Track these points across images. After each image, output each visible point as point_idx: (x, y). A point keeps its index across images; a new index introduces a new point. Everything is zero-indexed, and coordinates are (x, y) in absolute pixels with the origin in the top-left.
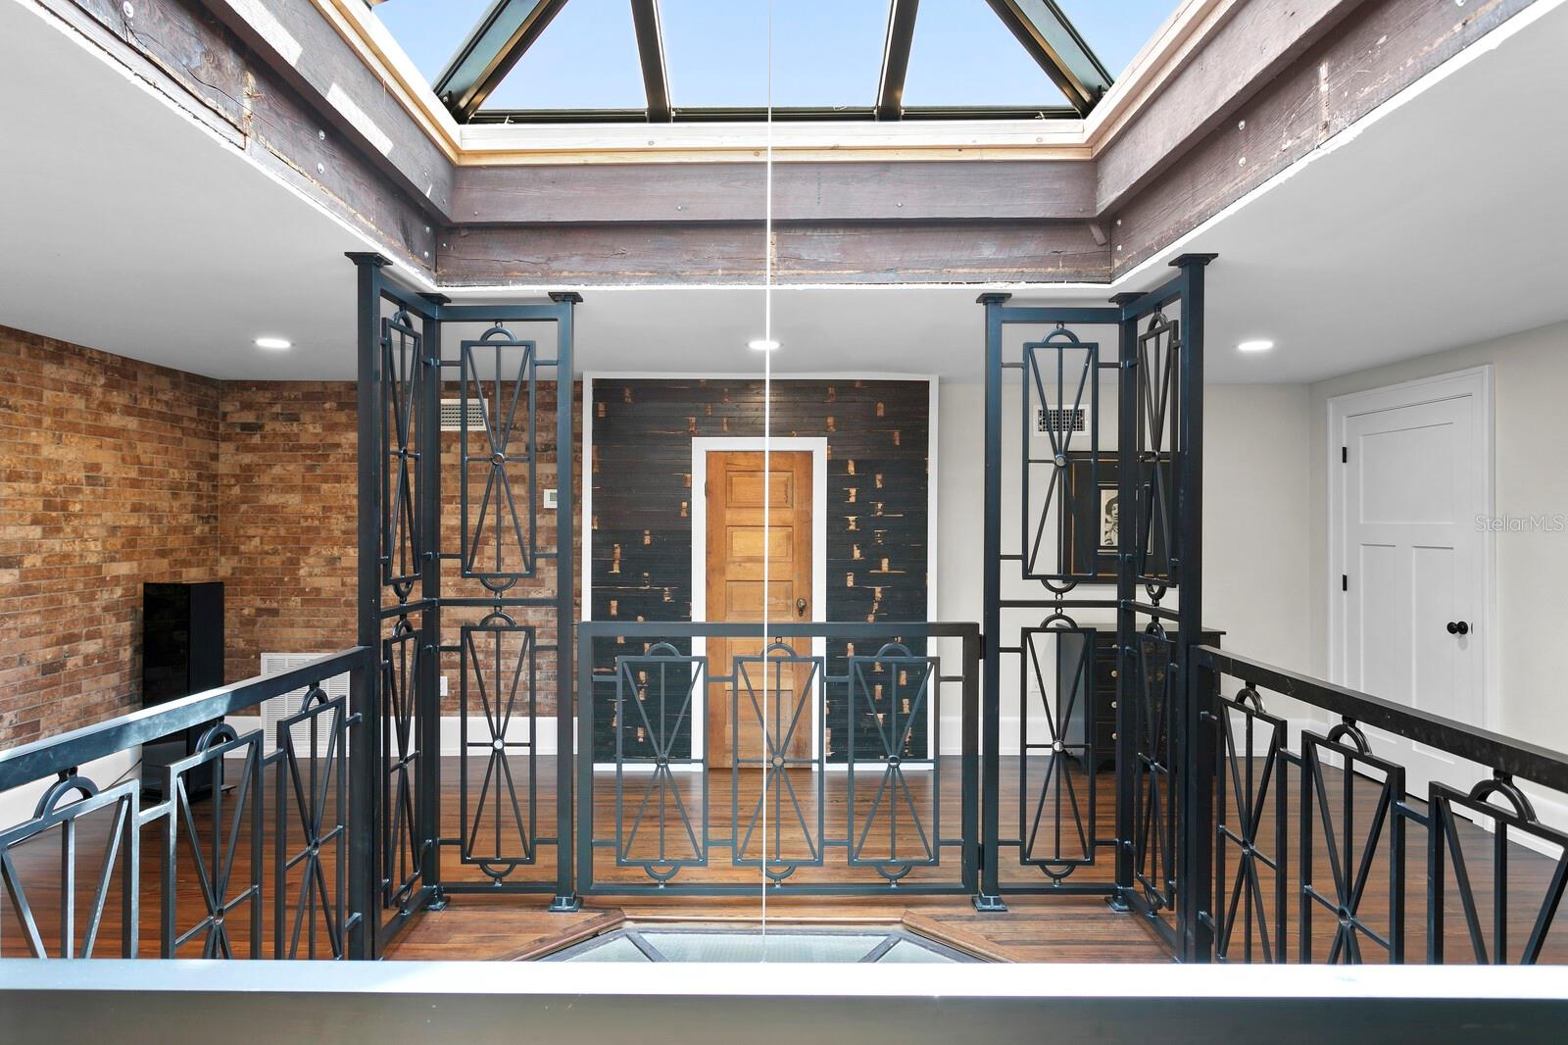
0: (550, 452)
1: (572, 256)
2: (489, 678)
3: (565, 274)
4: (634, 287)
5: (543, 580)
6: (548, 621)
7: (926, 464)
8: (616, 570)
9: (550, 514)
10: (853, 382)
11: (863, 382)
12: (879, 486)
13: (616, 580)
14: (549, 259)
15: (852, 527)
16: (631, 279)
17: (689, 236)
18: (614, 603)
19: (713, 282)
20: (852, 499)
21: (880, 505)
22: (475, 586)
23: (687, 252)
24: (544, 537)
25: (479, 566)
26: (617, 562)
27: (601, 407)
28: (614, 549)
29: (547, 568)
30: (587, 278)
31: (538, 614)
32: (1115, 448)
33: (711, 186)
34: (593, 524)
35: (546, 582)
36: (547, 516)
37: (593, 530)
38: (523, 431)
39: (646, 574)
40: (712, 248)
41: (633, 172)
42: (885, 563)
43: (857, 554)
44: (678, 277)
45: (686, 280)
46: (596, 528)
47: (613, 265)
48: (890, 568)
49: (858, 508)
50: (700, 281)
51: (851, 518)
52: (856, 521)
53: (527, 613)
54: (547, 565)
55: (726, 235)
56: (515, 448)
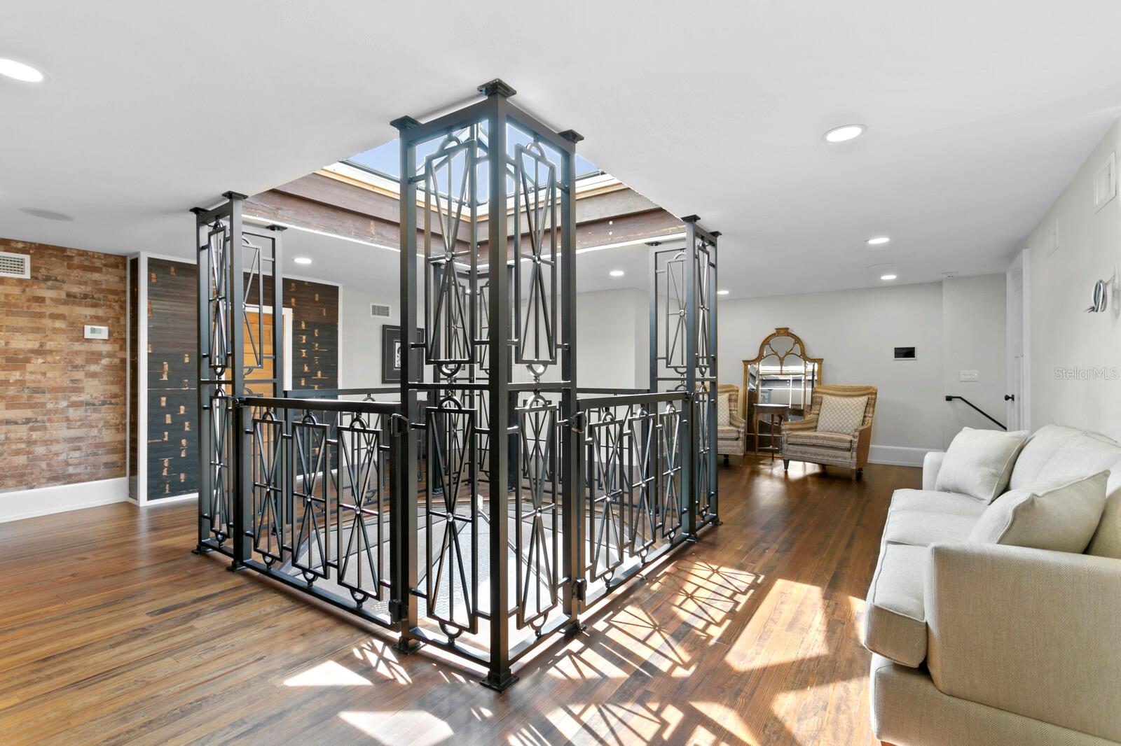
0: (88, 300)
1: (289, 210)
2: (31, 461)
3: (285, 218)
4: (317, 232)
5: (83, 388)
6: (87, 416)
7: (337, 326)
8: (165, 378)
9: (89, 342)
10: (303, 282)
11: (309, 283)
12: (317, 335)
13: (164, 384)
14: (278, 209)
15: (304, 355)
16: (316, 228)
17: (340, 215)
18: (164, 399)
19: (350, 237)
20: (304, 341)
21: (317, 345)
22: (16, 394)
23: (340, 221)
24: (83, 358)
25: (21, 378)
26: (166, 373)
27: (154, 275)
28: (163, 365)
29: (86, 380)
30: (296, 222)
31: (78, 412)
32: (399, 325)
33: (355, 196)
34: (148, 349)
35: (85, 389)
36: (86, 344)
37: (149, 353)
38: (64, 283)
39: (186, 381)
40: (350, 222)
41: (323, 179)
42: (319, 373)
43: (306, 369)
44: (336, 232)
45: (340, 234)
46: (150, 352)
47: (308, 219)
48: (322, 376)
49: (306, 346)
50: (345, 236)
51: (304, 351)
52: (306, 352)
53: (68, 412)
54: (86, 377)
55: (356, 218)
56: (56, 294)
